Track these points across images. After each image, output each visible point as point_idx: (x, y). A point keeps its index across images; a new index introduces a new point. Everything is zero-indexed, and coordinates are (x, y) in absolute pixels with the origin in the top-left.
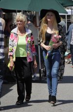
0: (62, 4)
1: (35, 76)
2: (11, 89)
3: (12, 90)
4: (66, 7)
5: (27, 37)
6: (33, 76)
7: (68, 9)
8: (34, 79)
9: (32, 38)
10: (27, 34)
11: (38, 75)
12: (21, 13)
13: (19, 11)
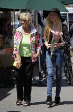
0: (62, 2)
1: (34, 79)
2: (8, 93)
3: (10, 94)
4: (67, 5)
5: (32, 36)
6: (33, 79)
7: (70, 7)
8: (33, 83)
9: (37, 38)
10: (31, 33)
11: (38, 78)
12: (19, 12)
13: (17, 10)
